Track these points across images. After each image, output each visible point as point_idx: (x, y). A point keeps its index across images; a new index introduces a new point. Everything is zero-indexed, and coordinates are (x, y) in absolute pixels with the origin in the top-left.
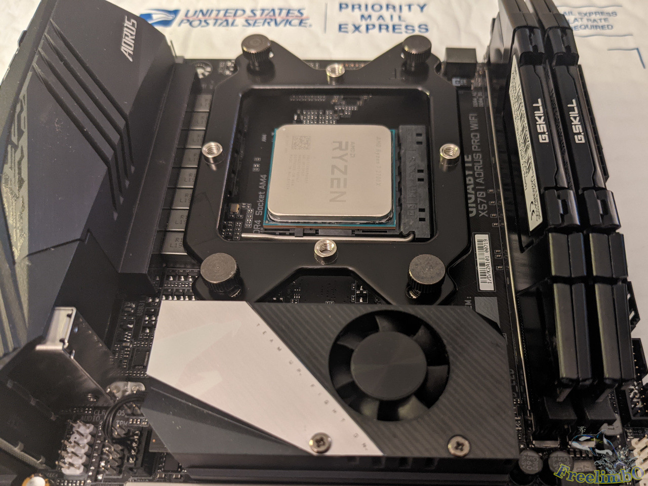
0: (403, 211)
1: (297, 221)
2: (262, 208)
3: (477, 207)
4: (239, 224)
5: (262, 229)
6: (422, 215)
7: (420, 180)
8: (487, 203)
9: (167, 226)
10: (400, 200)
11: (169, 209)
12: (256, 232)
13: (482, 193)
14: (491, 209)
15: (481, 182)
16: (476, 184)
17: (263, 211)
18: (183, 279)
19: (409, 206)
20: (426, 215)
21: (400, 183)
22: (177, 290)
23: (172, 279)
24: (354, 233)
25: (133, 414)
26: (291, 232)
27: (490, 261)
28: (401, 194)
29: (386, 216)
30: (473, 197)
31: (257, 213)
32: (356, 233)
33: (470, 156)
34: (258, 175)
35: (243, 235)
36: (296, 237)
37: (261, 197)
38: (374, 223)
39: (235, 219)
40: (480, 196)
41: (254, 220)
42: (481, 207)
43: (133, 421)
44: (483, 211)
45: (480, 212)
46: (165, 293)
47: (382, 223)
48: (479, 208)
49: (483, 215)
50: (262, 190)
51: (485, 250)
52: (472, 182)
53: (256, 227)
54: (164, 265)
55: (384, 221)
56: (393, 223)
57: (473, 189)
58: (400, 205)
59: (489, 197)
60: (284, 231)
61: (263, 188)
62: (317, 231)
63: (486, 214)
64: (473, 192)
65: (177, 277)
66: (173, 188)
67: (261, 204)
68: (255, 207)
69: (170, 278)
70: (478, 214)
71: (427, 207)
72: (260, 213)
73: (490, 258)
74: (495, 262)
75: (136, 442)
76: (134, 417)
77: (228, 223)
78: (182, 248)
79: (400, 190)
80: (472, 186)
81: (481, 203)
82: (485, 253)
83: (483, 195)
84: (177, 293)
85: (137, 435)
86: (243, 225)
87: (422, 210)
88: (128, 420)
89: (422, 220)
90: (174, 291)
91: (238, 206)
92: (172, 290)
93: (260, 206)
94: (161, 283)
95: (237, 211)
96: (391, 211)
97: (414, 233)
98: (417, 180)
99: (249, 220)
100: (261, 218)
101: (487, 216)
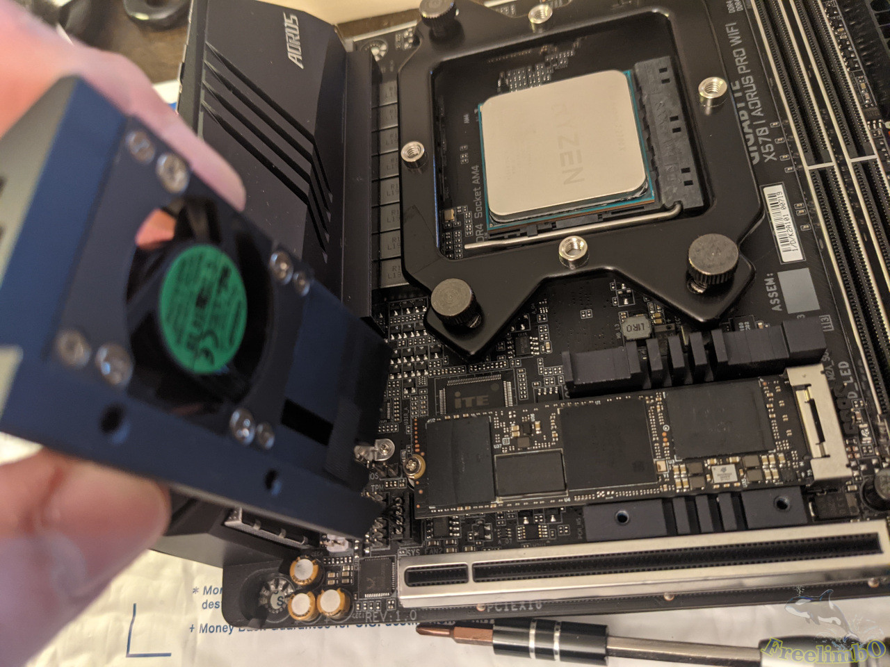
0: (660, 176)
1: (527, 217)
2: (481, 208)
3: (759, 150)
4: (458, 233)
5: (486, 234)
6: (688, 177)
7: (676, 130)
8: (773, 142)
9: (379, 254)
10: (653, 163)
11: (378, 233)
12: (480, 240)
13: (763, 129)
14: (781, 149)
15: (759, 114)
16: (753, 118)
17: (484, 211)
18: (409, 312)
19: (667, 168)
20: (692, 176)
21: (649, 140)
22: (406, 326)
23: (396, 314)
24: (601, 218)
25: (388, 476)
26: (522, 231)
27: (790, 220)
28: (654, 155)
29: (641, 188)
30: (751, 137)
31: (477, 215)
32: (605, 216)
33: (737, 82)
34: (468, 167)
35: (467, 247)
36: (530, 236)
37: (477, 194)
38: (625, 200)
39: (453, 228)
40: (761, 134)
41: (474, 225)
42: (765, 149)
43: (389, 484)
44: (769, 153)
45: (765, 156)
46: (393, 331)
47: (636, 198)
48: (763, 151)
49: (770, 160)
50: (477, 186)
51: (780, 207)
52: (746, 117)
53: (478, 233)
54: (385, 300)
55: (638, 195)
56: (650, 195)
57: (750, 126)
58: (656, 169)
59: (775, 133)
60: (513, 233)
61: (478, 183)
62: (554, 223)
63: (774, 156)
64: (751, 131)
65: (402, 311)
66: (377, 207)
67: (479, 203)
68: (472, 208)
69: (394, 313)
70: (762, 159)
71: (691, 164)
72: (480, 215)
73: (789, 217)
74: (798, 221)
75: (399, 510)
76: (390, 479)
77: (446, 235)
78: (402, 278)
79: (651, 149)
80: (748, 122)
81: (765, 143)
82: (781, 210)
83: (765, 131)
84: (406, 330)
85: (398, 502)
86: (463, 233)
87: (686, 170)
88: (383, 483)
89: (688, 183)
90: (402, 327)
91: (452, 211)
92: (400, 327)
93: (479, 207)
94: (386, 320)
95: (453, 218)
96: (646, 180)
97: (680, 202)
98: (672, 131)
99: (469, 227)
100: (483, 221)
101: (775, 159)
